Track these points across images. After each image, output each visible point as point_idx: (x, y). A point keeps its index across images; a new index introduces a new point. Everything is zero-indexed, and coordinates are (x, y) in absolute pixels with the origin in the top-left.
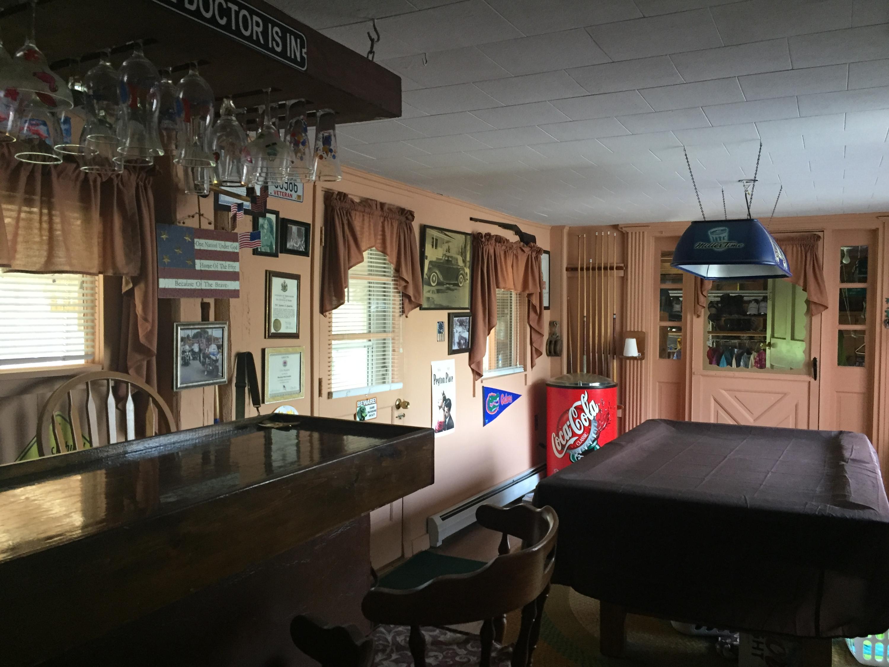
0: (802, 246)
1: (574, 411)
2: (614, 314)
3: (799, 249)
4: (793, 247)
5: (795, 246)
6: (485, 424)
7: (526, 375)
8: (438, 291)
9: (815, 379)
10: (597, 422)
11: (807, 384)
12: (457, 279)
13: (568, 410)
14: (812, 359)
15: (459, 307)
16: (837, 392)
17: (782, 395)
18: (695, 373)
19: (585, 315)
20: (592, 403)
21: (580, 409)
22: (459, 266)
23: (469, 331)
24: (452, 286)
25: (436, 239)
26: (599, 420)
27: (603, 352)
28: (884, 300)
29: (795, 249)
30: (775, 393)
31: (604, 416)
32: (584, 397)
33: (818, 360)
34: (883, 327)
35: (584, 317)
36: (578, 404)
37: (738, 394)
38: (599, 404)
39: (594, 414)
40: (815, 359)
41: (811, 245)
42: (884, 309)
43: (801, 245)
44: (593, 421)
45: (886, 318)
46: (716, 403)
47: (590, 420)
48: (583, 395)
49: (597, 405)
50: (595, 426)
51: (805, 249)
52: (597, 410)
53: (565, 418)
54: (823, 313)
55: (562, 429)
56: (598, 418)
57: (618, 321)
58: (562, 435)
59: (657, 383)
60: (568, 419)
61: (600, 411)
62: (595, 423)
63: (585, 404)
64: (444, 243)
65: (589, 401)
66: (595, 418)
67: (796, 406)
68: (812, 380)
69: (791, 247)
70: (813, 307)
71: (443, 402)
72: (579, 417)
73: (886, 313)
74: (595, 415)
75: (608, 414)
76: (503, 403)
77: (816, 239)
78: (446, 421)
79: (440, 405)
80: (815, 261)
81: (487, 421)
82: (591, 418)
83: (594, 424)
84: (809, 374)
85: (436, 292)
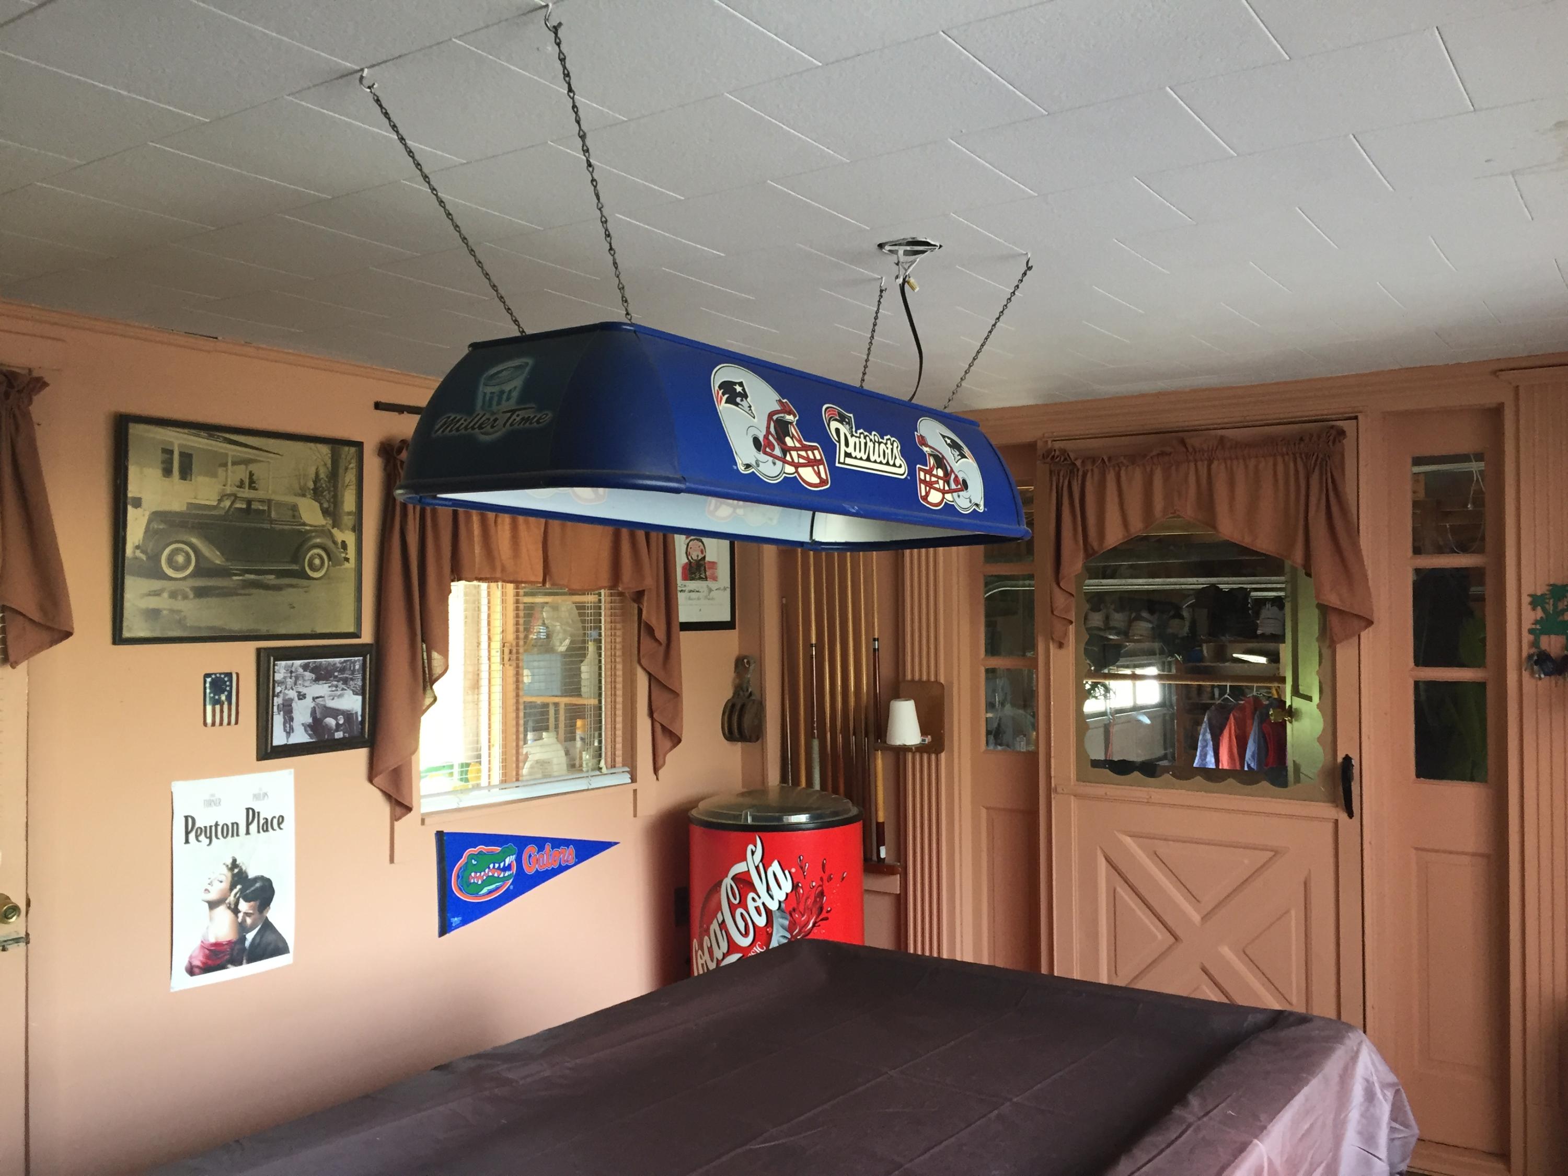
0: (1299, 460)
1: (731, 886)
2: (874, 640)
3: (1292, 465)
4: (1275, 465)
5: (1280, 459)
6: (444, 929)
7: (635, 791)
8: (201, 593)
9: (1351, 815)
10: (789, 917)
11: (1330, 826)
12: (296, 557)
13: (719, 884)
14: (1340, 760)
15: (309, 631)
16: (1416, 849)
17: (1273, 853)
18: (1059, 790)
19: (814, 641)
20: (775, 867)
21: (744, 883)
22: (304, 524)
23: (363, 694)
24: (272, 577)
25: (182, 454)
26: (794, 910)
27: (851, 732)
28: (1526, 600)
29: (1280, 468)
30: (1255, 848)
31: (809, 901)
32: (755, 853)
33: (1355, 762)
34: (1526, 675)
35: (812, 645)
36: (739, 868)
37: (1163, 849)
38: (793, 870)
39: (780, 895)
40: (1347, 759)
41: (1321, 456)
42: (1527, 625)
43: (1294, 454)
44: (778, 914)
45: (1533, 650)
46: (1110, 867)
47: (769, 912)
48: (751, 847)
49: (787, 872)
50: (783, 927)
51: (1305, 466)
52: (787, 886)
53: (713, 904)
54: (1363, 634)
55: (707, 932)
56: (790, 906)
57: (886, 657)
58: (709, 946)
59: (984, 811)
60: (719, 908)
61: (795, 887)
62: (782, 918)
63: (757, 868)
64: (225, 465)
65: (766, 862)
66: (783, 905)
67: (1306, 884)
68: (1343, 816)
69: (1271, 461)
70: (1334, 620)
71: (232, 887)
72: (743, 904)
73: (1531, 637)
74: (783, 898)
75: (822, 894)
76: (530, 870)
77: (1331, 438)
78: (244, 939)
79: (213, 896)
80: (1331, 494)
81: (456, 920)
82: (773, 906)
83: (781, 920)
84: (1334, 801)
85: (191, 595)
